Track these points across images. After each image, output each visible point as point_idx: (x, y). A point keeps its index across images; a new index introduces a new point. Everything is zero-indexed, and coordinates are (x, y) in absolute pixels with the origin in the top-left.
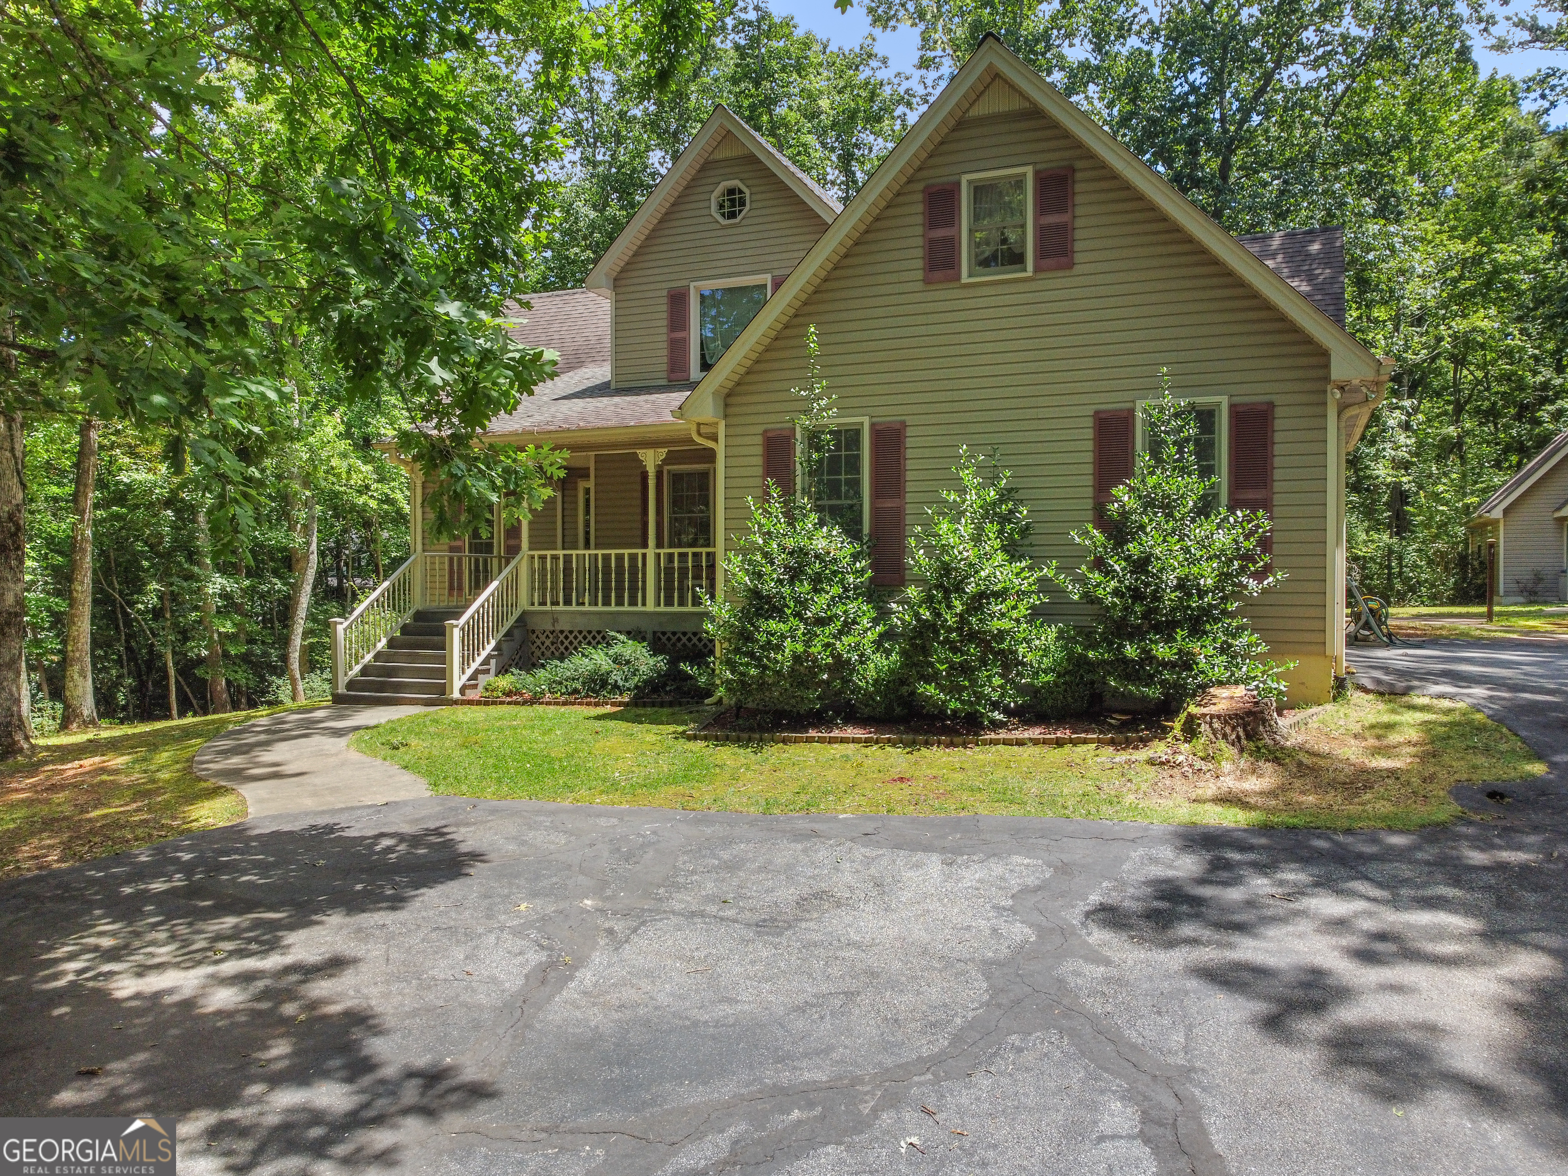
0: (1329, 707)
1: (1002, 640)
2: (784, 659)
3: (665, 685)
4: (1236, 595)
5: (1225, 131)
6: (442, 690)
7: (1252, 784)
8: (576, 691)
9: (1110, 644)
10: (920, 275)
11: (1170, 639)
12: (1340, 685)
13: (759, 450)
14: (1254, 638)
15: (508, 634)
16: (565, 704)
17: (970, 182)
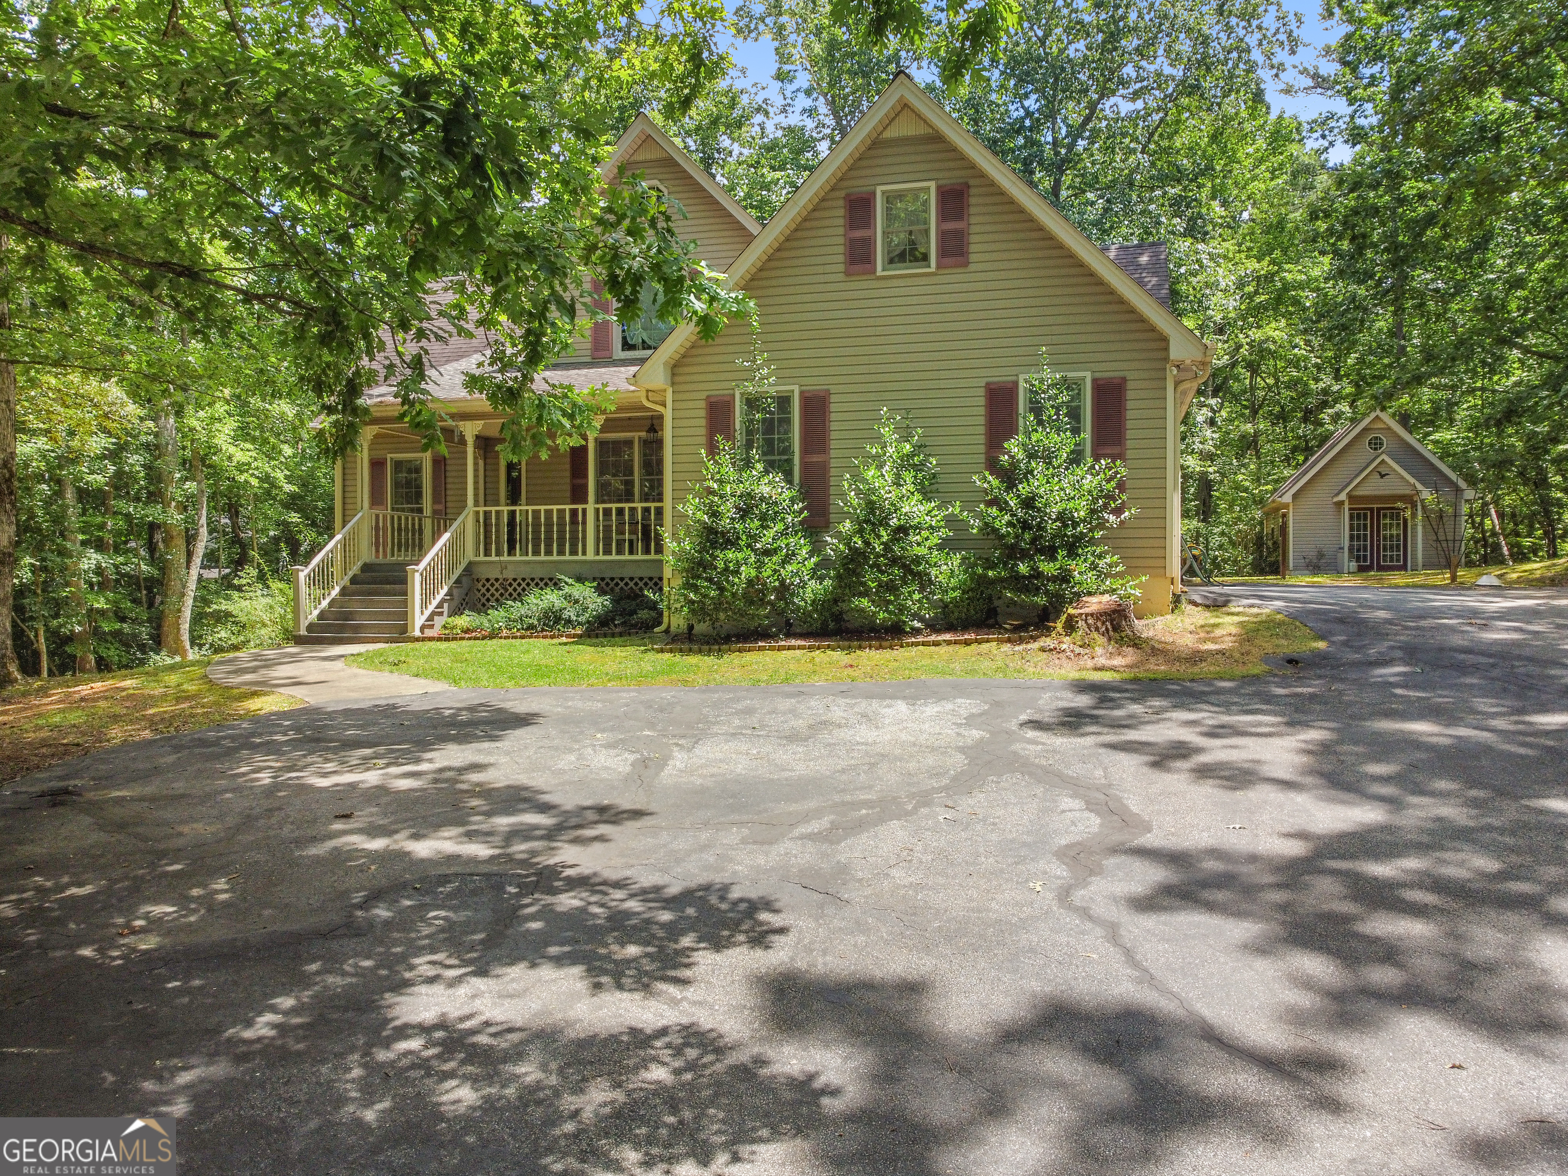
0: (1169, 617)
1: (919, 564)
2: (739, 582)
3: (613, 620)
4: (1101, 526)
5: (1057, 154)
6: (404, 629)
7: (1118, 661)
8: (531, 627)
9: (1005, 564)
10: (841, 267)
11: (1053, 558)
12: (1177, 600)
13: (703, 413)
14: (1115, 558)
15: (458, 581)
16: (522, 637)
17: (883, 193)
